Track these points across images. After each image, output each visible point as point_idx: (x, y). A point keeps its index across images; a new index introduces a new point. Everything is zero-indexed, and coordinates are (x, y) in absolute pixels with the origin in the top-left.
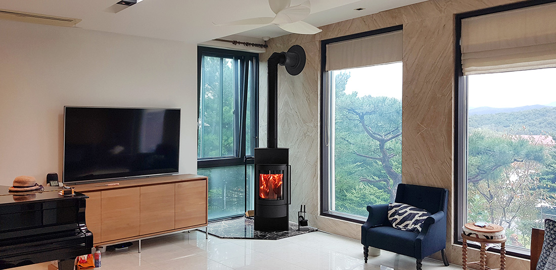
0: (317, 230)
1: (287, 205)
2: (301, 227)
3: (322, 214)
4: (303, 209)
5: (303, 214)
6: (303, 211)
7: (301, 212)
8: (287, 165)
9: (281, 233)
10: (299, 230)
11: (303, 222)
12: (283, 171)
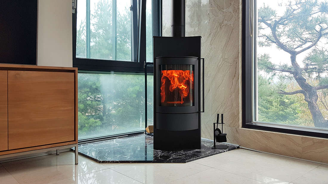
0: (238, 148)
1: (199, 112)
2: (217, 144)
3: (244, 125)
4: (220, 118)
5: (220, 127)
6: (220, 121)
7: (218, 123)
8: (199, 59)
9: (191, 152)
10: (215, 147)
11: (220, 137)
12: (193, 66)
